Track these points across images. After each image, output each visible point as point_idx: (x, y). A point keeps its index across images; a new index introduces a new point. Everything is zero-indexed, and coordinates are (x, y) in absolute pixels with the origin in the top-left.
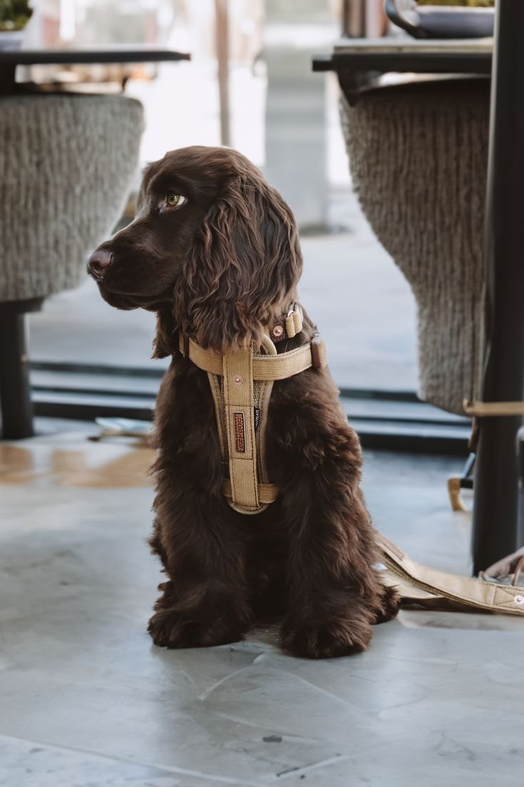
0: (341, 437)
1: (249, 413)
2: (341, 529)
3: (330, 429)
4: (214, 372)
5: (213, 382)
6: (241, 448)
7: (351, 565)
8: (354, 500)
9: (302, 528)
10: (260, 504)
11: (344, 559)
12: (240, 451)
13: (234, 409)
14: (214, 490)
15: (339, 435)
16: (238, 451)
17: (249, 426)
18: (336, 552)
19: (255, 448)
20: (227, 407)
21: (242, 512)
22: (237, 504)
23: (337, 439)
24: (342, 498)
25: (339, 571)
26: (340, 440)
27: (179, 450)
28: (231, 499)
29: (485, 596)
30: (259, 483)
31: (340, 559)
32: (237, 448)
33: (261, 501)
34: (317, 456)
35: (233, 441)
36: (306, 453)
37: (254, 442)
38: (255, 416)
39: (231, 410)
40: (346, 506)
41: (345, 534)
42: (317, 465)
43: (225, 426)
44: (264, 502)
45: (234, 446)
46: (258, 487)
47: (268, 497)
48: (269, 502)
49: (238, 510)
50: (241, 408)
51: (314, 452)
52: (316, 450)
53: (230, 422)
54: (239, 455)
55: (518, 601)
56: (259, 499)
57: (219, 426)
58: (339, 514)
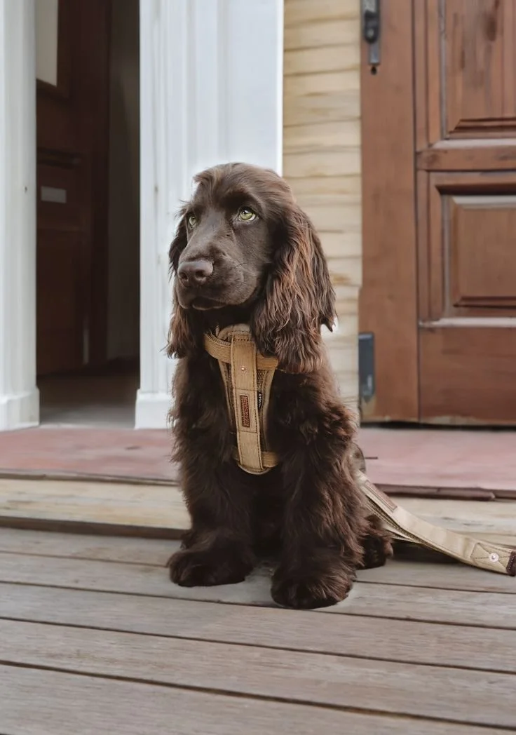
0: (334, 416)
1: (253, 397)
2: (327, 497)
3: (324, 408)
4: (223, 360)
5: (223, 368)
6: (246, 422)
7: (335, 528)
8: (342, 471)
9: (296, 492)
10: (264, 467)
11: (328, 523)
12: (246, 426)
13: (240, 392)
14: (226, 457)
15: (333, 413)
16: (243, 426)
17: (253, 406)
18: (321, 517)
19: (258, 425)
20: (234, 391)
21: (249, 472)
22: (244, 466)
23: (331, 418)
24: (331, 469)
25: (323, 532)
26: (334, 418)
27: (194, 426)
28: (239, 462)
29: (464, 551)
30: (262, 450)
31: (325, 522)
32: (243, 424)
33: (265, 465)
34: (310, 432)
35: (240, 418)
36: (302, 430)
37: (258, 420)
38: (258, 399)
39: (237, 393)
40: (334, 477)
41: (330, 501)
42: (310, 440)
43: (233, 405)
44: (267, 466)
45: (240, 421)
46: (262, 454)
47: (270, 463)
48: (271, 466)
49: (246, 470)
50: (247, 392)
51: (310, 429)
52: (311, 427)
53: (237, 402)
54: (245, 429)
55: (493, 559)
56: (263, 464)
57: (228, 404)
58: (327, 483)
